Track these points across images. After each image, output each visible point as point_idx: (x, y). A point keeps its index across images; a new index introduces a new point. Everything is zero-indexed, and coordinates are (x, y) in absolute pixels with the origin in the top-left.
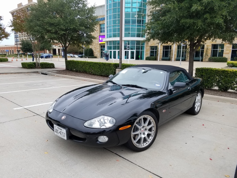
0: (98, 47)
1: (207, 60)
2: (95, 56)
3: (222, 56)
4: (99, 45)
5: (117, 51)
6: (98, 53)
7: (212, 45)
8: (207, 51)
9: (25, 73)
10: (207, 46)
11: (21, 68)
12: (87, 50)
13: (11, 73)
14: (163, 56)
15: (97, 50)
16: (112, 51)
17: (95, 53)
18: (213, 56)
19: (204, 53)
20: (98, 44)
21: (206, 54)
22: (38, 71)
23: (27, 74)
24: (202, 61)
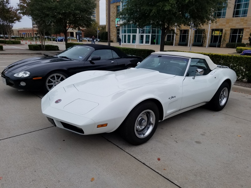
0: (114, 31)
1: (224, 45)
2: (111, 40)
3: (241, 42)
4: (115, 29)
5: (131, 35)
6: (114, 37)
7: (231, 29)
8: (225, 36)
9: (29, 54)
10: (226, 30)
11: (28, 49)
12: (104, 33)
13: (16, 54)
14: (180, 41)
15: (113, 34)
16: (127, 34)
17: (111, 36)
18: (231, 42)
19: (222, 39)
20: (114, 27)
21: (224, 39)
22: (41, 53)
23: (30, 55)
24: (219, 46)
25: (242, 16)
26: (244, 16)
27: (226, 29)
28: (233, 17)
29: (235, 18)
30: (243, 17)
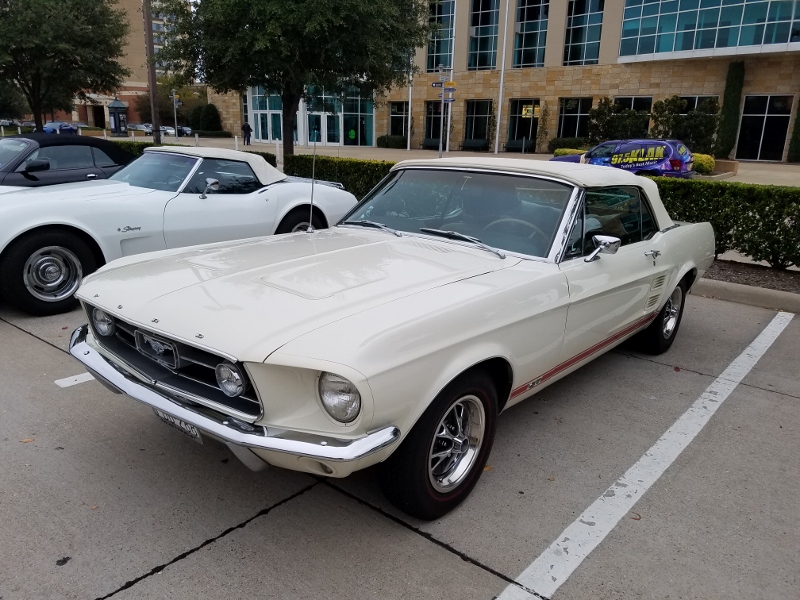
0: (234, 101)
1: (545, 147)
2: (225, 130)
4: (238, 94)
6: (235, 122)
7: (561, 99)
8: (544, 119)
10: (547, 103)
12: (200, 108)
14: (429, 136)
15: (231, 110)
16: (269, 112)
17: (225, 119)
18: (565, 136)
19: (539, 127)
21: (544, 129)
24: (532, 150)
25: (587, 63)
26: (592, 63)
27: (546, 98)
28: (565, 64)
29: (568, 68)
30: (588, 67)
